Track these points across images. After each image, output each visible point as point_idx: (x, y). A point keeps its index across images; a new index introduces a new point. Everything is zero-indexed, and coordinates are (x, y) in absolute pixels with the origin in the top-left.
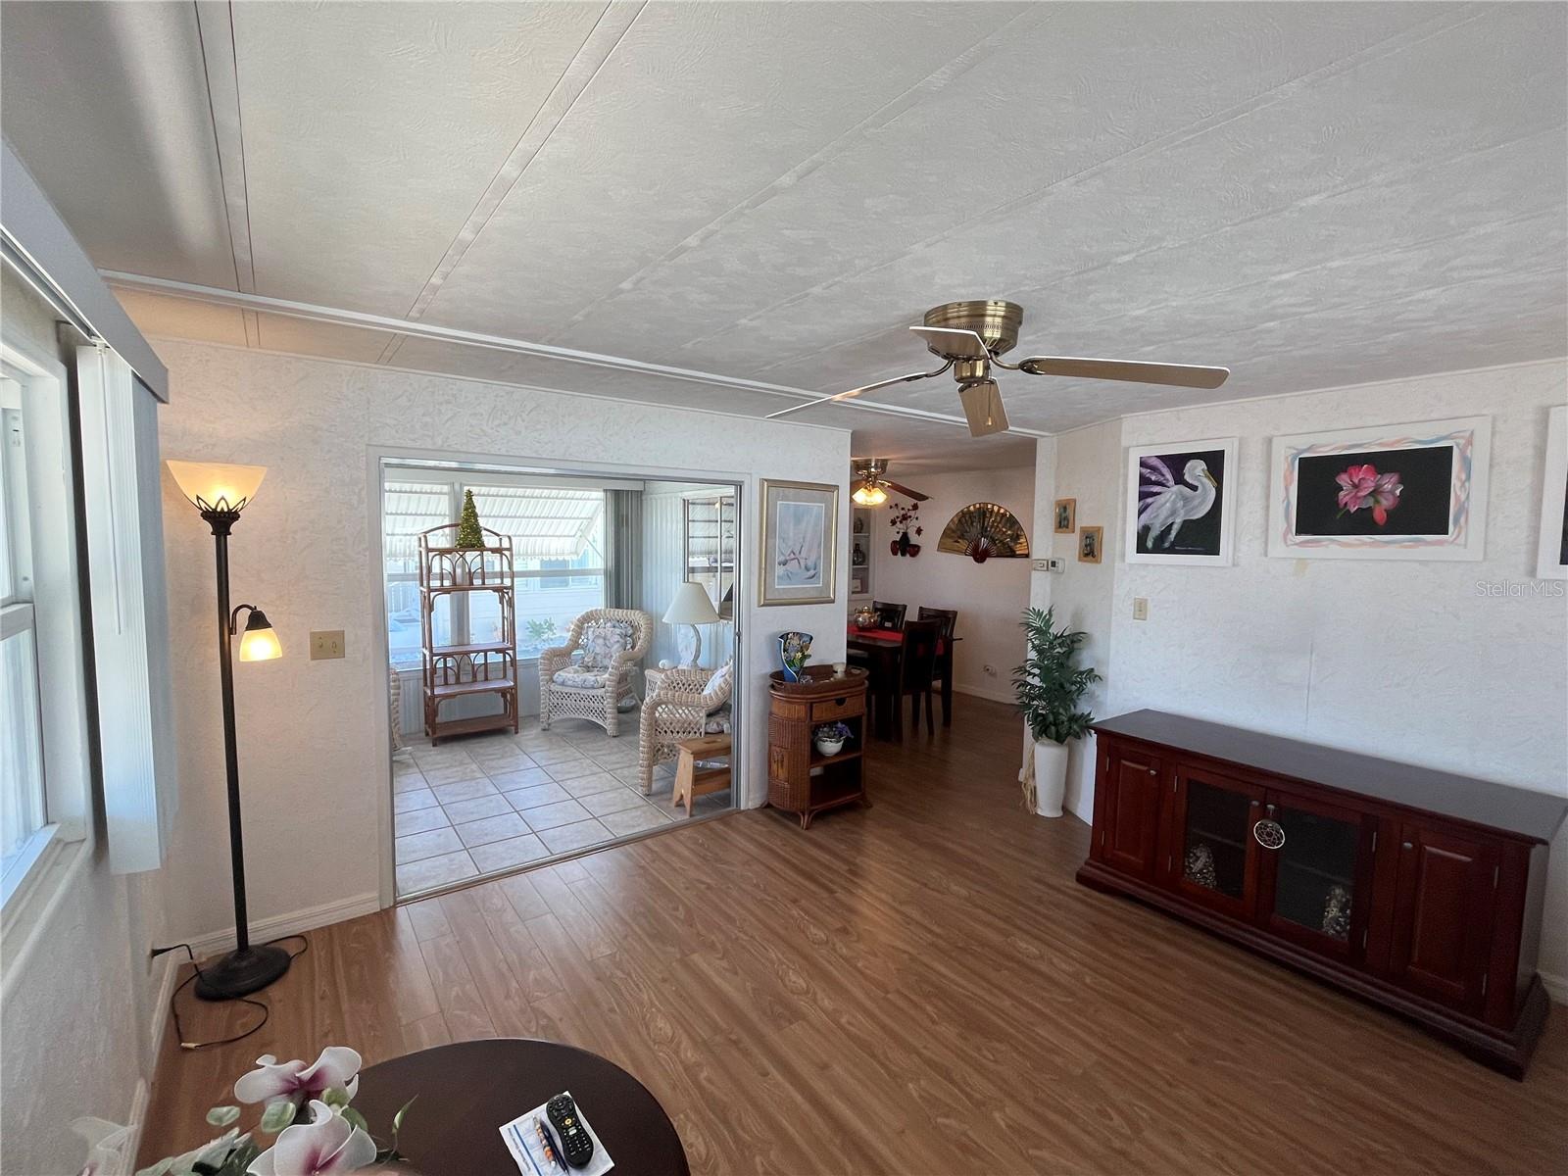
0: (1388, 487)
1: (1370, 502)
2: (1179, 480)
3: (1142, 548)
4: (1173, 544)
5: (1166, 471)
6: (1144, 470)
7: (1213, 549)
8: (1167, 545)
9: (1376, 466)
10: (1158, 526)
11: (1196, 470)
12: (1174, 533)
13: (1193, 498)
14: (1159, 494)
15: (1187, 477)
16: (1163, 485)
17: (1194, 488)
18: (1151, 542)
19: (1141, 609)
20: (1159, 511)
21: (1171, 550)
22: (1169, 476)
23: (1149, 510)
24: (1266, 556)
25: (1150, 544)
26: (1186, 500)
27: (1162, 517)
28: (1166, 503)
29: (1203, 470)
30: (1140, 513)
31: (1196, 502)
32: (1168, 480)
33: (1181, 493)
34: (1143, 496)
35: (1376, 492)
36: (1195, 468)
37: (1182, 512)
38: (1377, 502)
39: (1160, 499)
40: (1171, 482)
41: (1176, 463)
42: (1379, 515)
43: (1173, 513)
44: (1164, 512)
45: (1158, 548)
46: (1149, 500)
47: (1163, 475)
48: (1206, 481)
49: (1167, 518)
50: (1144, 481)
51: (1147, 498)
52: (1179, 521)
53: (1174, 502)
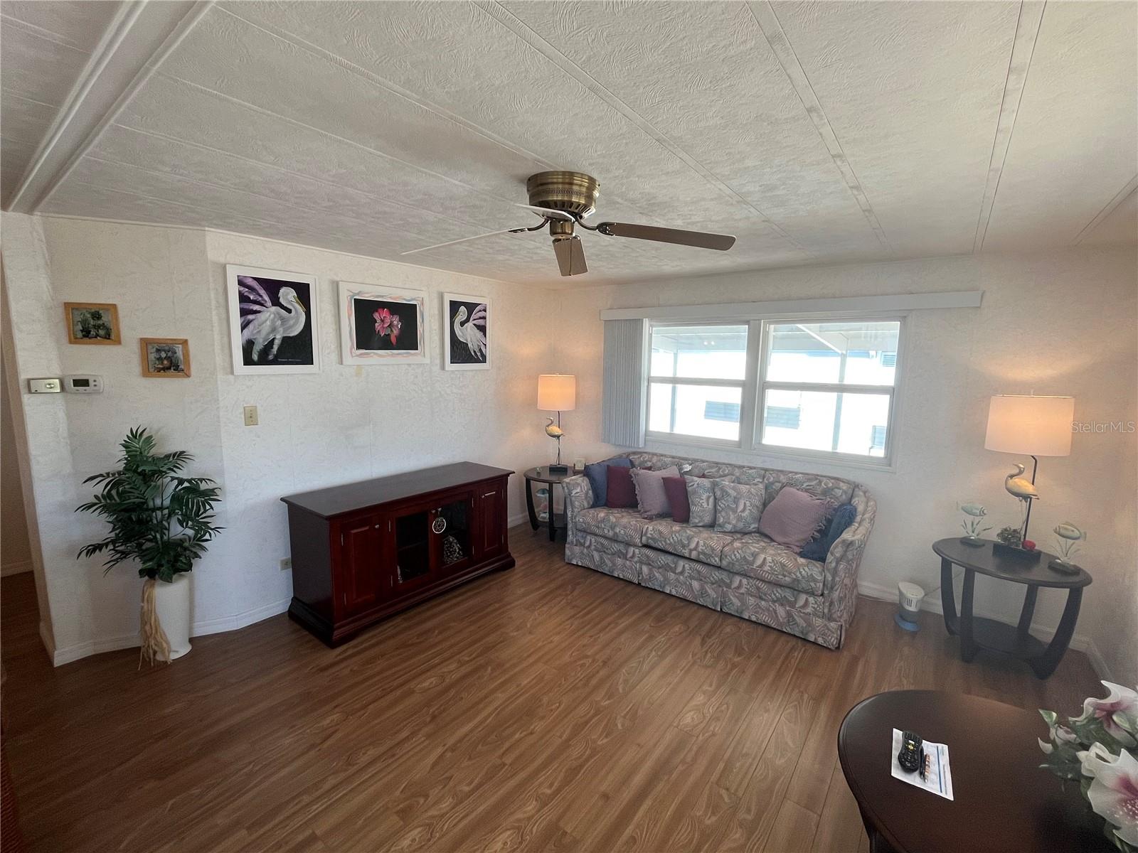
0: (395, 323)
1: (388, 332)
2: (276, 302)
3: (248, 361)
4: (276, 357)
5: (262, 292)
6: (242, 289)
7: (308, 360)
8: (271, 357)
9: (390, 310)
10: (261, 340)
11: (287, 296)
12: (276, 347)
13: (288, 320)
14: (259, 312)
15: (281, 300)
16: (262, 305)
17: (289, 311)
18: (256, 355)
19: (251, 417)
20: (260, 328)
21: (275, 362)
22: (266, 298)
23: (251, 326)
24: (342, 364)
25: (255, 357)
26: (282, 319)
27: (264, 333)
28: (266, 321)
29: (294, 296)
30: (243, 328)
31: (292, 322)
32: (266, 301)
33: (278, 314)
34: (244, 312)
35: (391, 326)
36: (288, 294)
37: (281, 329)
38: (392, 331)
39: (262, 317)
40: (269, 304)
41: (273, 287)
42: (393, 339)
43: (274, 330)
44: (266, 327)
45: (264, 360)
46: (250, 317)
47: (261, 296)
48: (298, 306)
49: (268, 334)
50: (243, 299)
51: (248, 314)
52: (279, 337)
53: (273, 322)
